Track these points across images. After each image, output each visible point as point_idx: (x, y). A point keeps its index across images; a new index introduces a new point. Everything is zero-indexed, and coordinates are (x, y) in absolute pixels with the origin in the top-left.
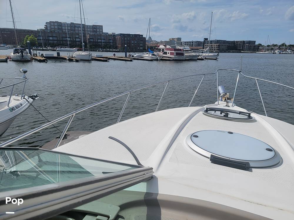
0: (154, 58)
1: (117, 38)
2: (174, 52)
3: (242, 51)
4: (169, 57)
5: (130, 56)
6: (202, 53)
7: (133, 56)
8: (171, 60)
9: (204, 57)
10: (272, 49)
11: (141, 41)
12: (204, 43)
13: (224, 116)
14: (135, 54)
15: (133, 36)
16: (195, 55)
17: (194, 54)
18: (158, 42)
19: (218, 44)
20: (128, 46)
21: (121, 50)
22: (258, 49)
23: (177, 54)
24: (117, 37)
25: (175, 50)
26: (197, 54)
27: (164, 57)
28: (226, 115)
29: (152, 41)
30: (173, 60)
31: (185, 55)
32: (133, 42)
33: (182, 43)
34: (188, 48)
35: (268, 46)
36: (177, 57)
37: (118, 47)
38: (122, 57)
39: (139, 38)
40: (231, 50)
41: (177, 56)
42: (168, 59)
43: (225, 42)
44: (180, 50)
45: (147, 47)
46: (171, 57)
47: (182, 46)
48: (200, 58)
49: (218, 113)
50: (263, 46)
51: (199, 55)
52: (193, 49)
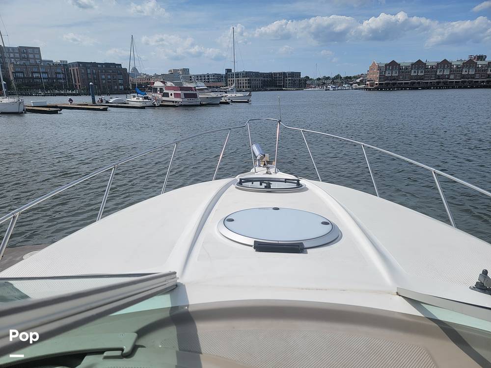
0: (148, 104)
1: (72, 71)
2: (180, 92)
3: (284, 89)
4: (173, 102)
5: (102, 101)
6: (226, 92)
8: (177, 106)
9: (229, 99)
10: (324, 83)
12: (226, 76)
13: (266, 187)
14: (112, 98)
15: (102, 66)
16: (215, 96)
17: (213, 95)
18: (151, 77)
19: (249, 78)
21: (82, 92)
22: (306, 83)
23: (186, 96)
24: (71, 69)
25: (182, 89)
26: (218, 95)
27: (164, 101)
28: (268, 186)
30: (181, 106)
31: (200, 96)
33: (191, 77)
34: (202, 85)
37: (76, 86)
38: (87, 105)
40: (267, 86)
41: (186, 100)
42: (172, 104)
43: (257, 74)
44: (190, 89)
45: (131, 85)
46: (176, 102)
47: (192, 82)
48: (223, 100)
49: (257, 184)
50: (311, 79)
51: (223, 96)
52: (210, 87)
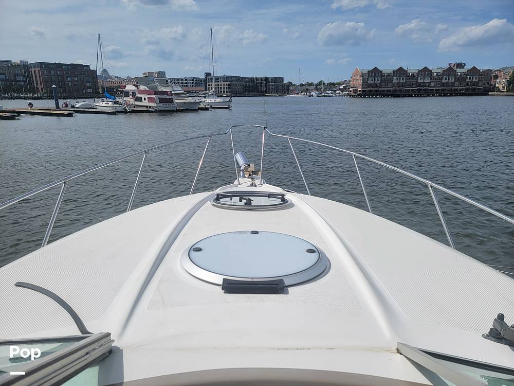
0: (119, 109)
3: (266, 94)
5: (67, 105)
6: (205, 97)
7: (73, 107)
9: (208, 105)
11: (86, 76)
12: (206, 80)
13: (246, 204)
15: (68, 67)
18: (123, 80)
19: (230, 83)
20: (59, 86)
21: (45, 95)
22: (289, 89)
23: (161, 100)
24: (33, 70)
25: (156, 93)
26: (197, 100)
27: (137, 106)
28: (249, 203)
29: (110, 77)
32: (69, 79)
33: (167, 81)
34: (179, 89)
35: (302, 85)
36: (162, 107)
38: (50, 110)
39: (82, 71)
41: (161, 104)
43: (238, 79)
44: (166, 93)
45: (100, 88)
46: (150, 107)
47: (168, 86)
48: (202, 106)
51: (201, 102)
52: (188, 92)
